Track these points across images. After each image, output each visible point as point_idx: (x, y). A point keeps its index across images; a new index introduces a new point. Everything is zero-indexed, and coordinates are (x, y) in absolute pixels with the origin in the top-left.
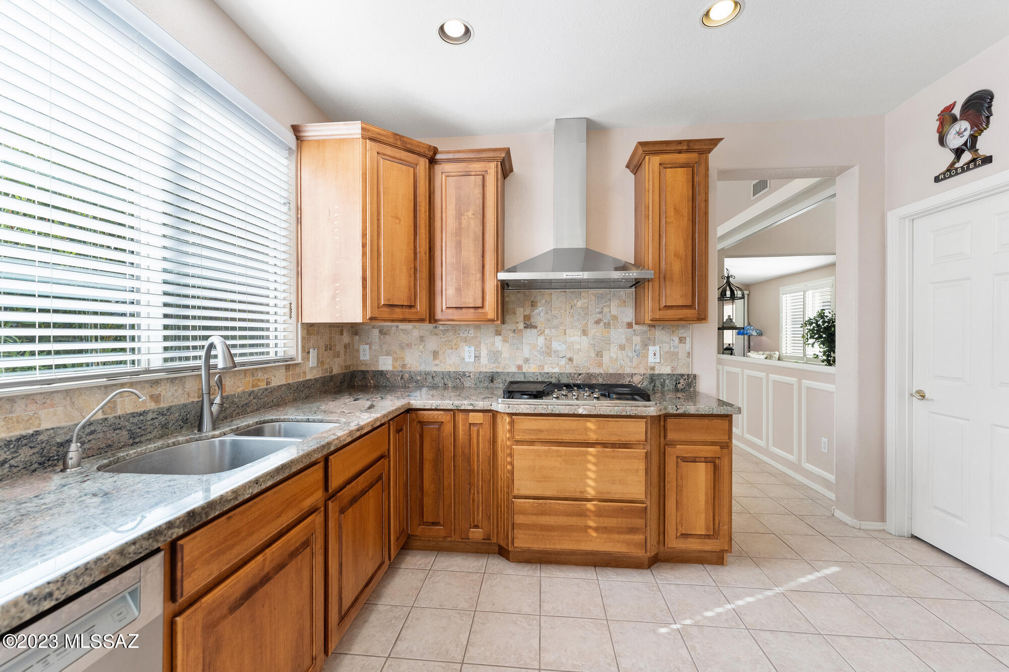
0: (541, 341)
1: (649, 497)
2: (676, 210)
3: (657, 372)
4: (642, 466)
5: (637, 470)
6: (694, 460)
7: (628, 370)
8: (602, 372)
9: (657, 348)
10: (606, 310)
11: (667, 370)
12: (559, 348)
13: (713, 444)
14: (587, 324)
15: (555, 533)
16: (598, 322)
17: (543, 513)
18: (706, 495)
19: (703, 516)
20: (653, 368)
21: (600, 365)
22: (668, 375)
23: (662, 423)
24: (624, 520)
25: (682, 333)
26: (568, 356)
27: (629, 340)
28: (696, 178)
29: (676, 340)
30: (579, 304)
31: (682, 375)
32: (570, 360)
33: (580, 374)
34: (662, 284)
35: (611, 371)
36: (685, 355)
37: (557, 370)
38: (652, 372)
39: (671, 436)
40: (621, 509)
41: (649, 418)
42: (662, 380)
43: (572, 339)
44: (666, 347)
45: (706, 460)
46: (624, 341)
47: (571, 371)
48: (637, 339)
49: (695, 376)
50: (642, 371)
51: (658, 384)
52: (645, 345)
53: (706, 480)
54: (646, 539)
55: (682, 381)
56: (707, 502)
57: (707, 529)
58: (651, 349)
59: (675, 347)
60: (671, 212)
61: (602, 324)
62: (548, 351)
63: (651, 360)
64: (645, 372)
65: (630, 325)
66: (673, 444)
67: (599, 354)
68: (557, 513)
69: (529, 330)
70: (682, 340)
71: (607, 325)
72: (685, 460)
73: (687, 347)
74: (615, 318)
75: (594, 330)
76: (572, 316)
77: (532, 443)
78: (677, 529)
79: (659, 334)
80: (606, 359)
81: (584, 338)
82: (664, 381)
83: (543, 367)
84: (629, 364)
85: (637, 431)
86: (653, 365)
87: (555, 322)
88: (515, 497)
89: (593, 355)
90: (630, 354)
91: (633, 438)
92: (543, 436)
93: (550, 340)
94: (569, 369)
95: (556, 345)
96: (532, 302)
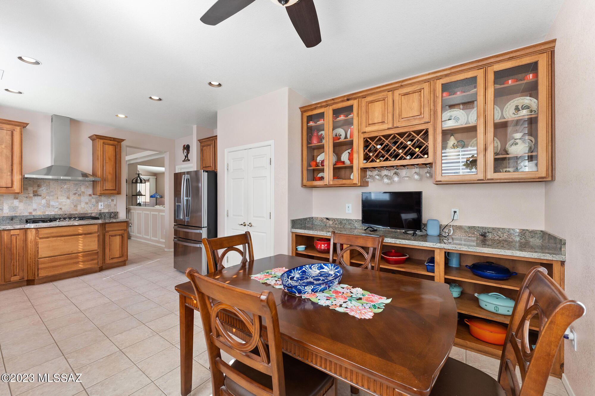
0: (44, 201)
1: (99, 249)
2: (109, 159)
3: (102, 212)
4: (96, 239)
5: (95, 241)
6: (115, 236)
7: (90, 212)
8: (77, 213)
9: (102, 203)
10: (78, 189)
11: (107, 211)
12: (54, 204)
13: (122, 230)
14: (69, 195)
15: (60, 268)
16: (75, 194)
17: (53, 262)
18: (120, 245)
19: (118, 252)
20: (101, 210)
21: (76, 210)
22: (107, 212)
23: (104, 226)
24: (90, 257)
25: (112, 198)
26: (60, 207)
27: (90, 201)
28: (117, 150)
29: (110, 200)
30: (65, 187)
31: (113, 212)
32: (61, 209)
33: (66, 214)
34: (104, 182)
35: (81, 212)
36: (114, 205)
37: (53, 213)
38: (100, 212)
39: (107, 229)
40: (89, 254)
41: (99, 224)
42: (104, 214)
43: (61, 201)
44: (106, 203)
45: (119, 235)
46: (88, 201)
47: (61, 213)
48: (94, 201)
49: (118, 212)
50: (96, 212)
51: (103, 216)
52: (97, 202)
53: (119, 241)
54: (98, 261)
55: (112, 214)
56: (120, 247)
57: (120, 255)
58: (100, 204)
59: (110, 203)
60: (107, 159)
61: (77, 195)
62: (48, 205)
63: (100, 207)
64: (97, 212)
65: (90, 195)
66: (108, 232)
67: (76, 206)
68: (60, 260)
69: (36, 197)
70: (112, 200)
71: (80, 195)
72: (112, 236)
73: (115, 202)
74: (83, 192)
75: (72, 197)
76: (62, 191)
77: (48, 238)
78: (109, 257)
79: (103, 198)
80: (79, 208)
81: (68, 200)
82: (105, 214)
83: (45, 212)
84: (90, 209)
85: (95, 228)
86: (100, 209)
87: (52, 194)
88: (39, 259)
89: (73, 206)
90: (90, 206)
91: (93, 231)
92: (52, 235)
93: (49, 201)
94: (60, 212)
95: (52, 203)
96: (38, 185)
